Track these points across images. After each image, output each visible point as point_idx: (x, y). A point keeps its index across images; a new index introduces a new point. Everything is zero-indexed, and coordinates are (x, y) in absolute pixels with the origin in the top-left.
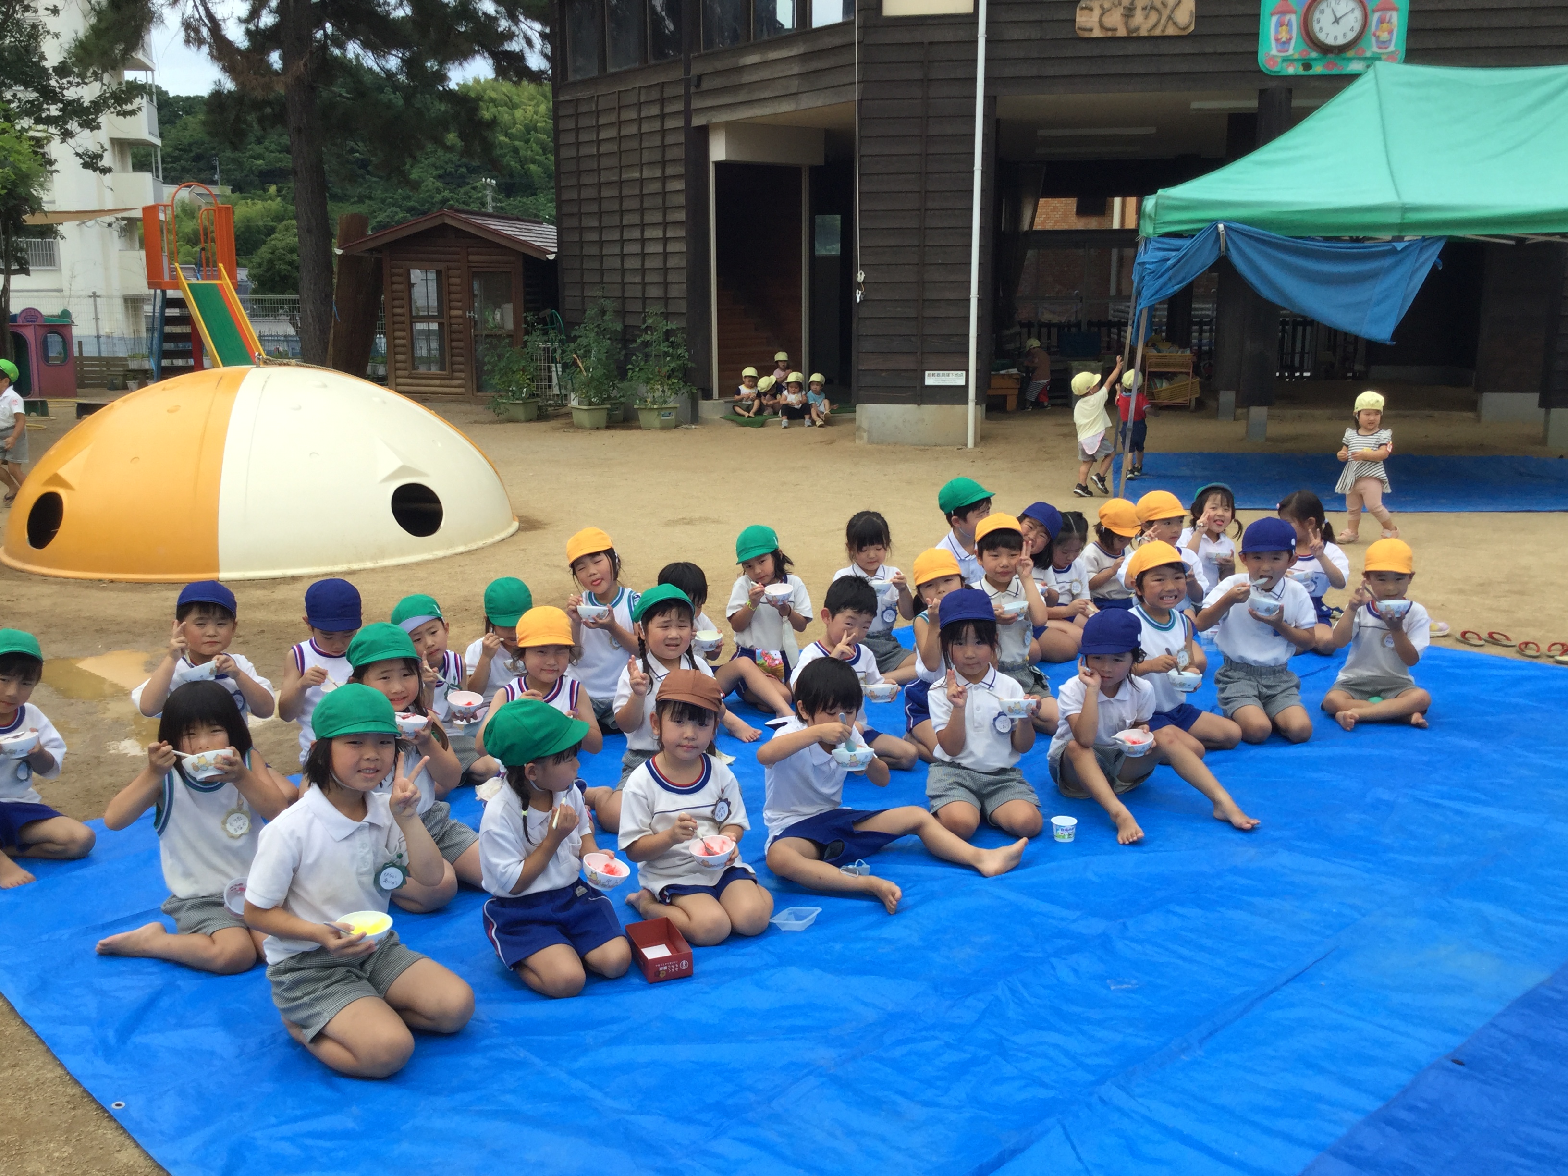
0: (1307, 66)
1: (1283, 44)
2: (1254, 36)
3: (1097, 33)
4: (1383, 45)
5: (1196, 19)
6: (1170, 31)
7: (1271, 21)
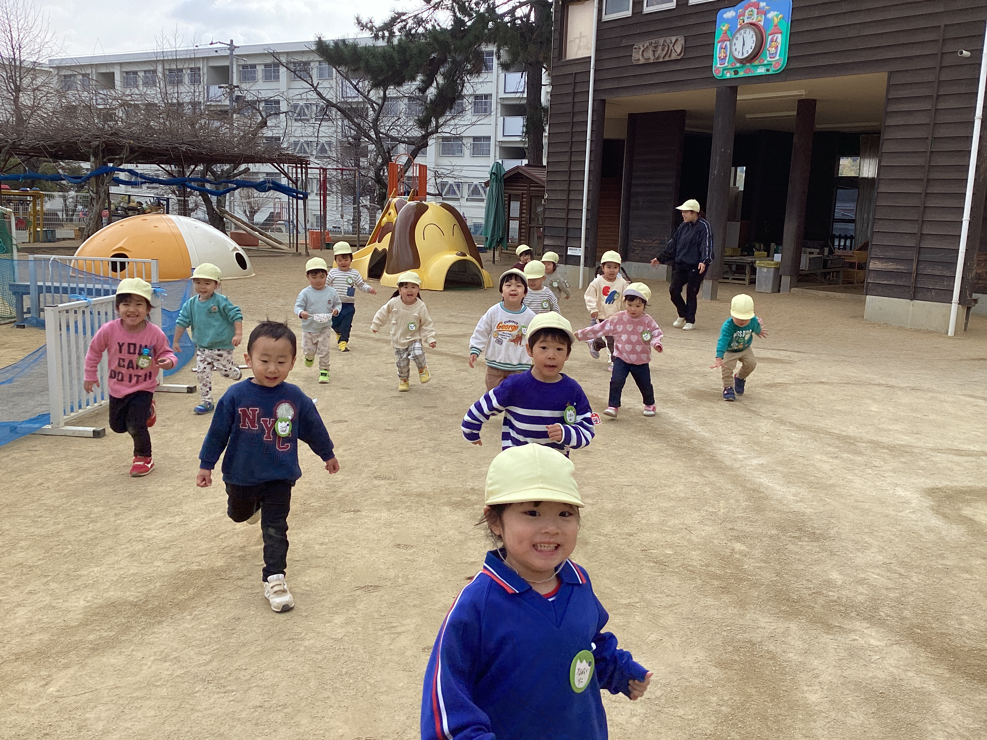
0: (736, 72)
1: (723, 60)
2: (711, 57)
3: (642, 61)
4: (772, 56)
5: (685, 49)
6: (674, 56)
7: (718, 46)
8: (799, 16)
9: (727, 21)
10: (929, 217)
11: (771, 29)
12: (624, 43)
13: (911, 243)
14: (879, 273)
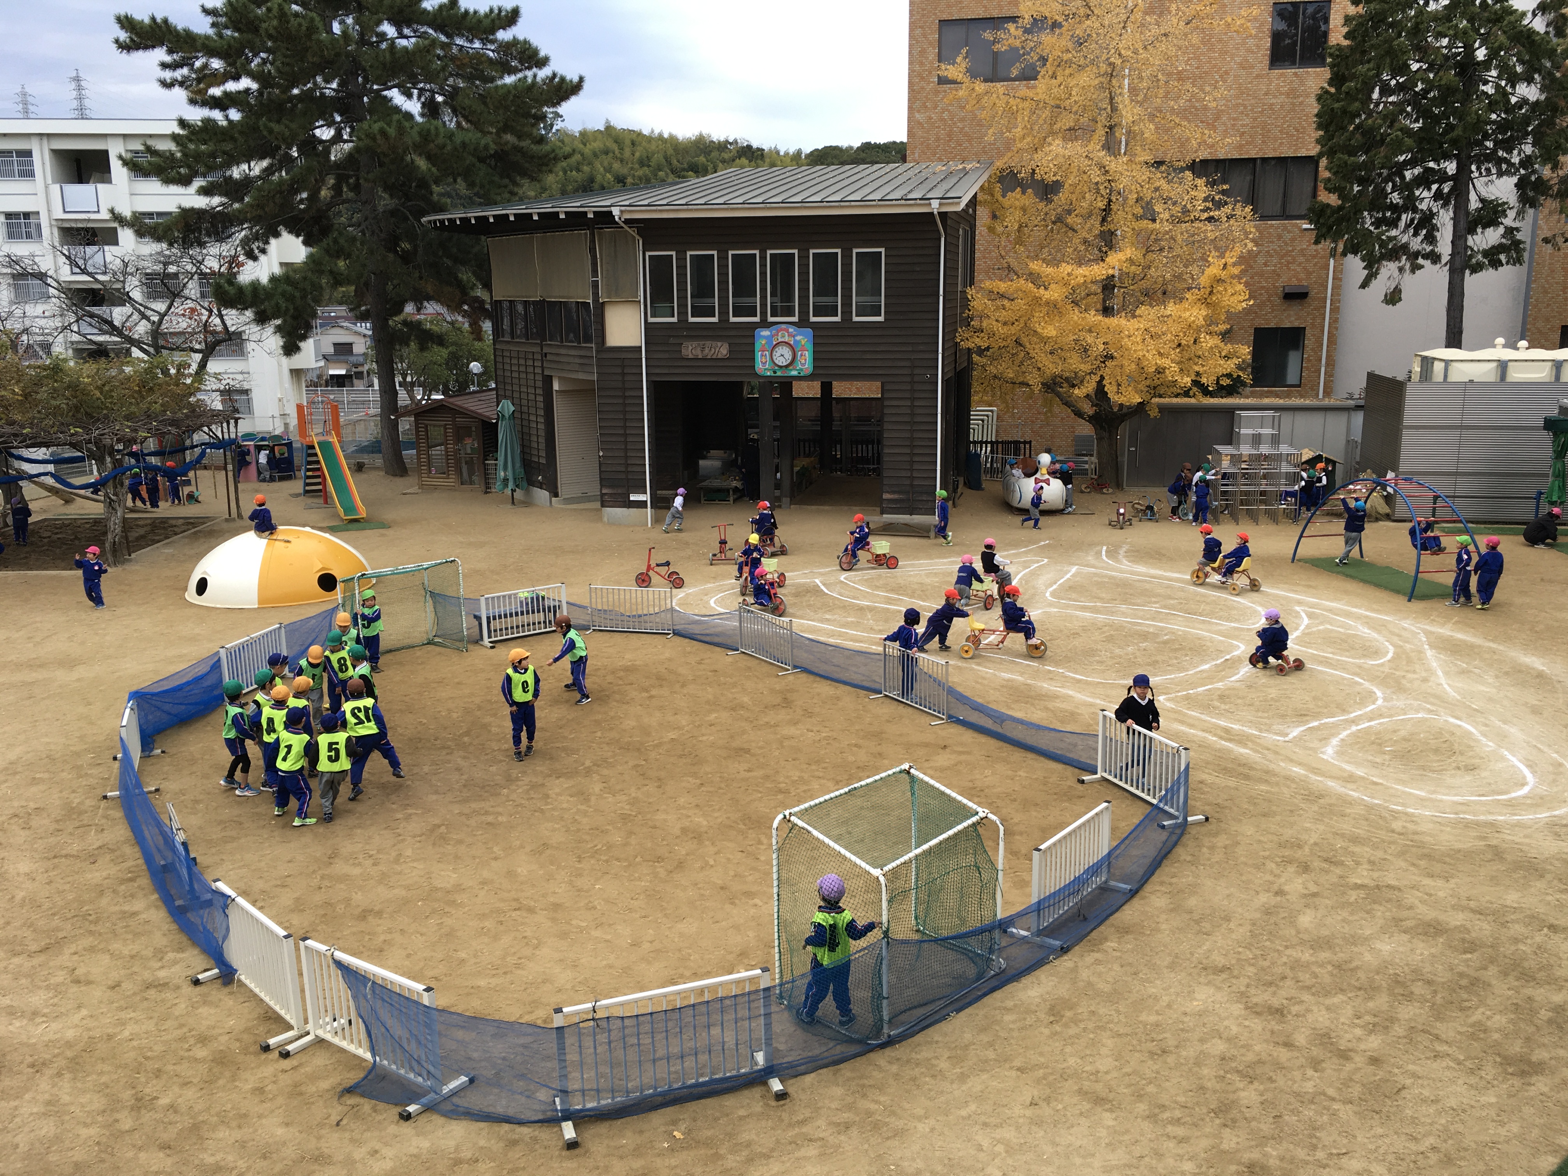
0: (775, 372)
1: (764, 364)
2: (753, 359)
3: (691, 356)
4: (803, 365)
5: (730, 351)
6: (720, 356)
7: (758, 355)
8: (819, 341)
9: (764, 337)
10: (915, 467)
11: (799, 347)
12: (672, 341)
13: (908, 482)
14: (889, 501)
